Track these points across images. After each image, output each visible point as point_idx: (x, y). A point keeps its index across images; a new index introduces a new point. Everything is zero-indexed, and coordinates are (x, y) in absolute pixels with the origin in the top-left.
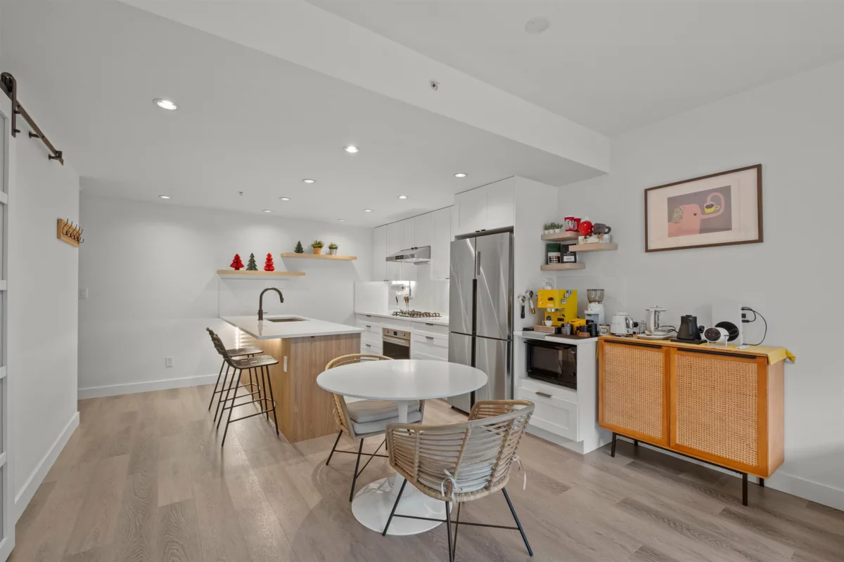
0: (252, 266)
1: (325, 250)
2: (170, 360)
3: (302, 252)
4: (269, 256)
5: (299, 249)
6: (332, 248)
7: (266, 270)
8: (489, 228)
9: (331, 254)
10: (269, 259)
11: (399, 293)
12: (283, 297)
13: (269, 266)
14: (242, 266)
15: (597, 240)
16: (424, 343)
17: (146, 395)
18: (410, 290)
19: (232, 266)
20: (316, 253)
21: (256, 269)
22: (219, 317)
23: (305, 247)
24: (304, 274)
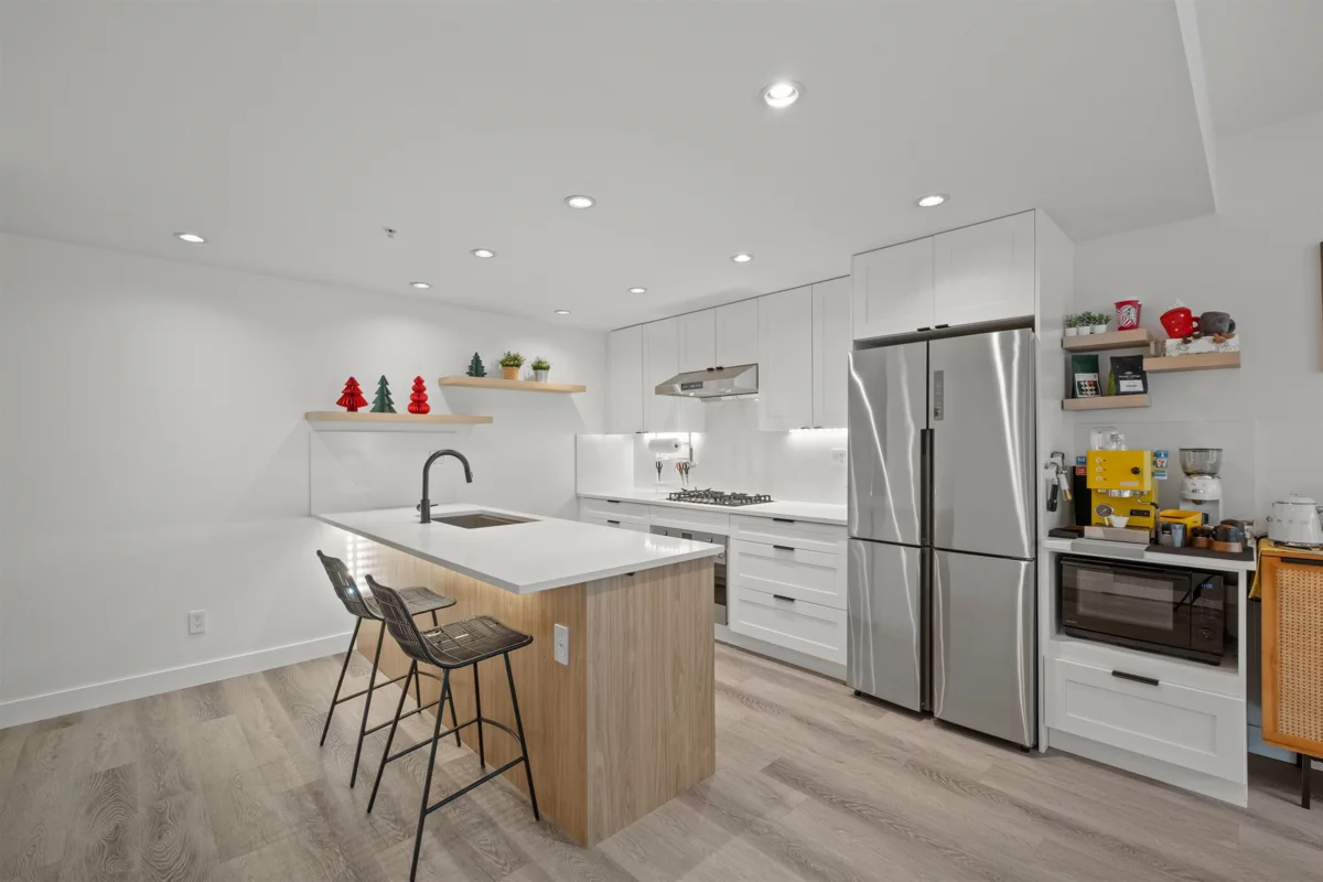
0: (384, 403)
1: (525, 371)
2: (198, 617)
3: (483, 375)
4: (419, 381)
5: (476, 369)
6: (539, 367)
7: (411, 411)
8: (955, 320)
9: (536, 378)
10: (419, 387)
11: (664, 456)
12: (472, 470)
13: (419, 404)
14: (364, 403)
15: (1213, 347)
16: (769, 559)
17: (142, 706)
18: (691, 450)
19: (340, 403)
20: (509, 376)
21: (392, 411)
22: (310, 515)
23: (488, 363)
24: (489, 420)
